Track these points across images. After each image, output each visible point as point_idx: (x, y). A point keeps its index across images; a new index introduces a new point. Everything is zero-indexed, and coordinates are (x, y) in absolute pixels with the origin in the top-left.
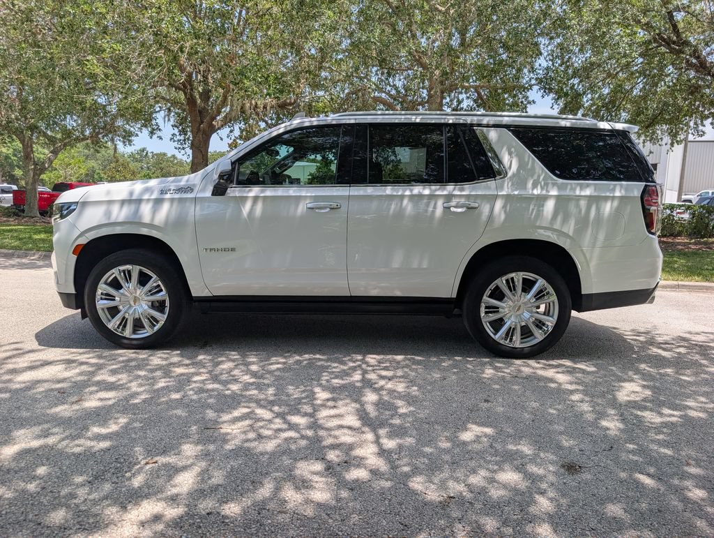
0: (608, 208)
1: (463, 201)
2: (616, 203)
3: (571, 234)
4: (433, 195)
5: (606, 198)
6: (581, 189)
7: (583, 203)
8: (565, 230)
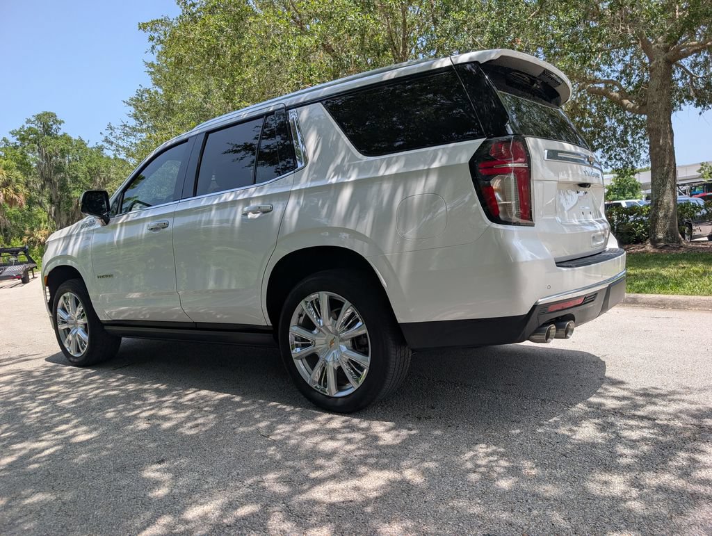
0: (419, 189)
1: (259, 204)
2: (433, 180)
3: (368, 235)
4: (236, 201)
5: (418, 174)
6: (388, 167)
7: (386, 187)
8: (360, 229)
